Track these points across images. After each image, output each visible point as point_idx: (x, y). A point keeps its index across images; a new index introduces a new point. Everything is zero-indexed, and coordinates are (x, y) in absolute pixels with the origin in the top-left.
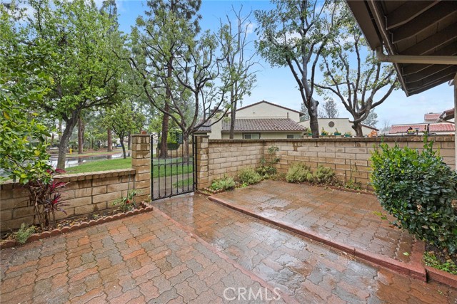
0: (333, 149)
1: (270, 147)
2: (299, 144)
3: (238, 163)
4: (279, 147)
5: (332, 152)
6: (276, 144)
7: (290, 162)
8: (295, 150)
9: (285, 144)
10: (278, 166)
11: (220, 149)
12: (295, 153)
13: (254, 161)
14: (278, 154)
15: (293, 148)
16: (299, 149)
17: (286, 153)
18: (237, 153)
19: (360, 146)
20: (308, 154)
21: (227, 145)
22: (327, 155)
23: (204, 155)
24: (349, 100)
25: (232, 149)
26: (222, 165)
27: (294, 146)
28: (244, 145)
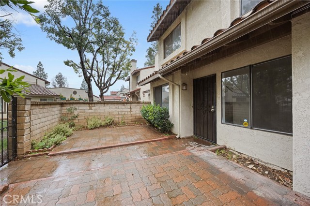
0: (113, 107)
1: (68, 108)
2: (93, 105)
3: (48, 123)
4: (77, 108)
5: (112, 109)
6: (74, 105)
7: (86, 117)
8: (91, 109)
9: (83, 105)
10: (76, 121)
11: (37, 110)
12: (90, 111)
13: (57, 120)
14: (76, 113)
15: (89, 108)
16: (93, 108)
17: (83, 111)
18: (48, 114)
19: (124, 105)
20: (99, 111)
21: (41, 107)
22: (110, 110)
23: (28, 118)
24: (98, 80)
25: (45, 110)
26: (38, 126)
27: (89, 106)
28: (52, 106)
